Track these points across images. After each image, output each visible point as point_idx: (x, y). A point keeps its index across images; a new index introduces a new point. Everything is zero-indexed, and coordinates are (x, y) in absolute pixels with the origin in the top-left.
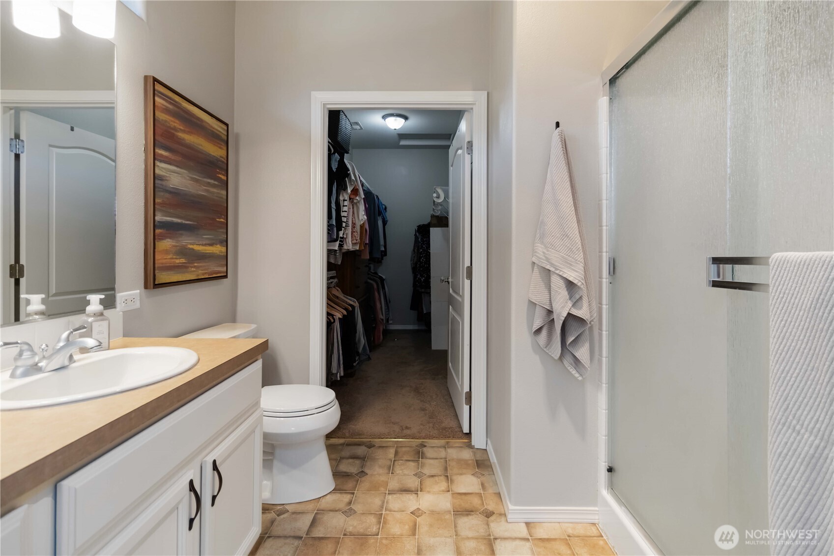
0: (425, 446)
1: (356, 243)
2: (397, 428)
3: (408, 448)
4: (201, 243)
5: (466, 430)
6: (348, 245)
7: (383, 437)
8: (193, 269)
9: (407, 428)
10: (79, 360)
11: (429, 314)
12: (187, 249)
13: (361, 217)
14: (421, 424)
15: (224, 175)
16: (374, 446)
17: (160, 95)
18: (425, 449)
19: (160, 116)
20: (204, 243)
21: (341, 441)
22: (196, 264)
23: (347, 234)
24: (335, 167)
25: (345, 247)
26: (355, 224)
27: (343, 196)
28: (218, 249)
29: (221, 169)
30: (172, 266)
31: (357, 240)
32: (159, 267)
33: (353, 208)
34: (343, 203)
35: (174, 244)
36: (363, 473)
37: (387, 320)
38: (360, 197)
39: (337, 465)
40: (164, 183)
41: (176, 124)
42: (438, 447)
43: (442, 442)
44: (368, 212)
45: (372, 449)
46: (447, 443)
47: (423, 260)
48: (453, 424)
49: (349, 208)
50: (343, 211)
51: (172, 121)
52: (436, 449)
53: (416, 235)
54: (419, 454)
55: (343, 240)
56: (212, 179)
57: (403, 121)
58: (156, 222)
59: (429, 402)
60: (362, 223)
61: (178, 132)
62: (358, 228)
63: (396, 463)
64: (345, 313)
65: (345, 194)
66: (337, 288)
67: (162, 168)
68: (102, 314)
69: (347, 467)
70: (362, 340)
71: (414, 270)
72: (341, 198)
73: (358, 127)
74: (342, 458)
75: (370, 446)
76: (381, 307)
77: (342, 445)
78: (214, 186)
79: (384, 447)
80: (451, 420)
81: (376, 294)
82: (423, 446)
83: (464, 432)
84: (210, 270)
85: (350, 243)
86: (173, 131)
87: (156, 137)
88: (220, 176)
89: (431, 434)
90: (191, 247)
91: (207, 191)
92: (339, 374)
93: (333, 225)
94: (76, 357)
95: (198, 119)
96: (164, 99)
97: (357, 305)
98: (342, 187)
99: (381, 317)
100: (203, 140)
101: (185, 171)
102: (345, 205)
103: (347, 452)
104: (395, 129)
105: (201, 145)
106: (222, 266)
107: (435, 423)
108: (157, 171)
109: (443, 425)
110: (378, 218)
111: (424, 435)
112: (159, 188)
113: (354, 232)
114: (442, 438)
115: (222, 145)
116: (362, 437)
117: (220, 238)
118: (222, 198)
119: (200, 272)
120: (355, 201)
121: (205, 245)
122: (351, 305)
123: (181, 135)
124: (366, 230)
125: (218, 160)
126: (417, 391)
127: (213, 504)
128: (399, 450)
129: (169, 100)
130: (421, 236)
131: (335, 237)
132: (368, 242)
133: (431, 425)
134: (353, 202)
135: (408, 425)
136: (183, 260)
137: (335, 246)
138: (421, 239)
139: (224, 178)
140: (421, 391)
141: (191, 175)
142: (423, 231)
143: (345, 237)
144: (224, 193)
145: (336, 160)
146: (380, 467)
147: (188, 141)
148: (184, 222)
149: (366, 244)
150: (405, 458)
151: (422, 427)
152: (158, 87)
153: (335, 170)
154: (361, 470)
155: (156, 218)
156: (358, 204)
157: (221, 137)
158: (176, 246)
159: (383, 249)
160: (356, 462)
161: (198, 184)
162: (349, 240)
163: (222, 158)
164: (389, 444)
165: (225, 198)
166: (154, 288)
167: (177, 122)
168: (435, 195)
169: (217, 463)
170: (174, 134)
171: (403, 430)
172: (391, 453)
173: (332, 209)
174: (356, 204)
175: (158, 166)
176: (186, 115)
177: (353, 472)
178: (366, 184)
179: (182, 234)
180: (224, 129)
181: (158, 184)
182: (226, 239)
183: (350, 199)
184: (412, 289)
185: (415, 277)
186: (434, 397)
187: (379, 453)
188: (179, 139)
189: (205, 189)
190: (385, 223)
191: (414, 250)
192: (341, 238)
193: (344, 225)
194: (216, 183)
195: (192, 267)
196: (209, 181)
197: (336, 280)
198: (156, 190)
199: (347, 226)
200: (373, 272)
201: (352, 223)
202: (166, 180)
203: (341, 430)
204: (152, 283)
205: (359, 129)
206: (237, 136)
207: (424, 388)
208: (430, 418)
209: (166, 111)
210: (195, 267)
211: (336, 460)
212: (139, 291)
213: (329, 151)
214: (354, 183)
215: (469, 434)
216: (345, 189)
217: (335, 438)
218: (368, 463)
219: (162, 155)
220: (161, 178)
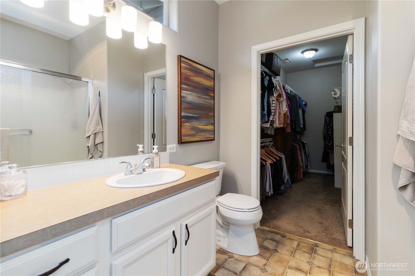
0: (318, 246)
1: (281, 123)
2: (301, 230)
3: (306, 244)
4: (202, 124)
5: (350, 244)
6: (276, 124)
7: (292, 233)
8: (198, 136)
9: (308, 232)
10: (147, 171)
11: (333, 165)
12: (195, 127)
13: (284, 109)
14: (318, 232)
15: (212, 93)
16: (286, 237)
17: (183, 62)
18: (317, 248)
19: (183, 71)
20: (203, 124)
21: (268, 229)
22: (199, 134)
23: (275, 118)
24: (266, 83)
25: (275, 126)
26: (280, 113)
27: (272, 98)
28: (210, 127)
29: (211, 91)
30: (188, 135)
31: (281, 122)
32: (183, 135)
33: (279, 105)
34: (272, 102)
35: (189, 125)
36: (276, 251)
37: (307, 167)
38: (283, 98)
39: (263, 241)
40: (185, 99)
41: (190, 74)
42: (327, 250)
43: (331, 247)
44: (290, 106)
45: (284, 238)
46: (334, 249)
47: (330, 133)
48: (341, 238)
49: (277, 105)
50: (272, 107)
51: (188, 72)
52: (325, 250)
53: (325, 118)
54: (313, 250)
55: (272, 122)
56: (207, 96)
57: (315, 52)
58: (182, 116)
59: (326, 219)
60: (285, 112)
61: (191, 77)
62: (282, 115)
63: (297, 251)
64: (275, 161)
65: (273, 98)
66: (273, 147)
67: (184, 93)
68: (157, 154)
69: (269, 244)
70: (286, 176)
71: (325, 138)
72: (271, 99)
73: (288, 61)
74: (266, 238)
75: (283, 236)
76: (302, 160)
77: (268, 231)
78: (208, 99)
79: (291, 239)
80: (340, 235)
81: (299, 152)
82: (317, 245)
83: (348, 245)
84: (206, 137)
85: (278, 123)
86: (189, 77)
87: (181, 80)
88: (211, 94)
89: (324, 240)
90: (197, 126)
91: (205, 101)
92: (270, 192)
93: (265, 114)
94: (146, 170)
95: (200, 70)
96: (185, 64)
97: (283, 157)
98: (271, 94)
99: (301, 164)
100: (202, 79)
101: (194, 93)
102: (273, 103)
103: (270, 236)
104: (310, 58)
105: (202, 81)
106: (212, 135)
107: (327, 234)
108: (182, 95)
109: (334, 237)
110: (299, 109)
111: (318, 239)
112: (183, 101)
113: (280, 117)
114: (331, 245)
115: (211, 80)
116: (280, 230)
117: (211, 122)
118: (212, 104)
119: (201, 137)
120: (280, 101)
121: (204, 125)
122: (279, 157)
123: (192, 78)
124: (288, 116)
125: (210, 87)
126: (319, 211)
127: (186, 244)
128: (301, 244)
129: (187, 64)
130: (329, 118)
131: (266, 120)
132: (289, 123)
133: (325, 234)
134: (279, 101)
135: (309, 230)
136: (194, 132)
137: (268, 125)
138: (329, 120)
139: (213, 95)
140: (322, 212)
141: (197, 95)
142: (330, 115)
143: (274, 120)
144: (213, 101)
145: (267, 80)
146: (287, 250)
147: (196, 80)
148: (194, 115)
149: (288, 124)
150: (303, 250)
151: (318, 234)
152: (183, 59)
153: (266, 85)
154: (275, 249)
155: (182, 114)
156: (282, 102)
157: (211, 76)
158: (190, 126)
159: (302, 126)
160: (273, 243)
161: (200, 99)
162: (277, 122)
163: (212, 86)
164: (295, 238)
165: (213, 104)
166: (181, 144)
167: (191, 72)
168: (333, 93)
169: (188, 226)
170: (189, 78)
171: (305, 232)
172: (295, 244)
173: (265, 106)
174: (281, 102)
175: (182, 92)
176: (195, 69)
177: (270, 248)
178: (294, 91)
179: (193, 121)
180: (212, 73)
181: (182, 100)
182: (214, 122)
183: (277, 100)
184: (323, 150)
185: (325, 143)
186: (330, 217)
187: (288, 242)
188: (192, 80)
189: (204, 101)
190: (304, 112)
191: (324, 127)
192: (271, 120)
193: (273, 114)
194: (209, 97)
195: (198, 135)
196: (205, 97)
197: (272, 143)
198: (182, 102)
199: (275, 114)
200: (299, 139)
201: (279, 112)
202: (186, 98)
203: (269, 223)
204: (181, 142)
205: (289, 62)
206: (219, 75)
207: (324, 210)
208: (325, 230)
209: (186, 68)
210: (199, 135)
211: (263, 238)
212: (175, 145)
213: (261, 75)
214: (279, 91)
215: (351, 248)
216: (273, 95)
217: (265, 226)
218: (280, 246)
219: (184, 88)
220: (184, 97)
